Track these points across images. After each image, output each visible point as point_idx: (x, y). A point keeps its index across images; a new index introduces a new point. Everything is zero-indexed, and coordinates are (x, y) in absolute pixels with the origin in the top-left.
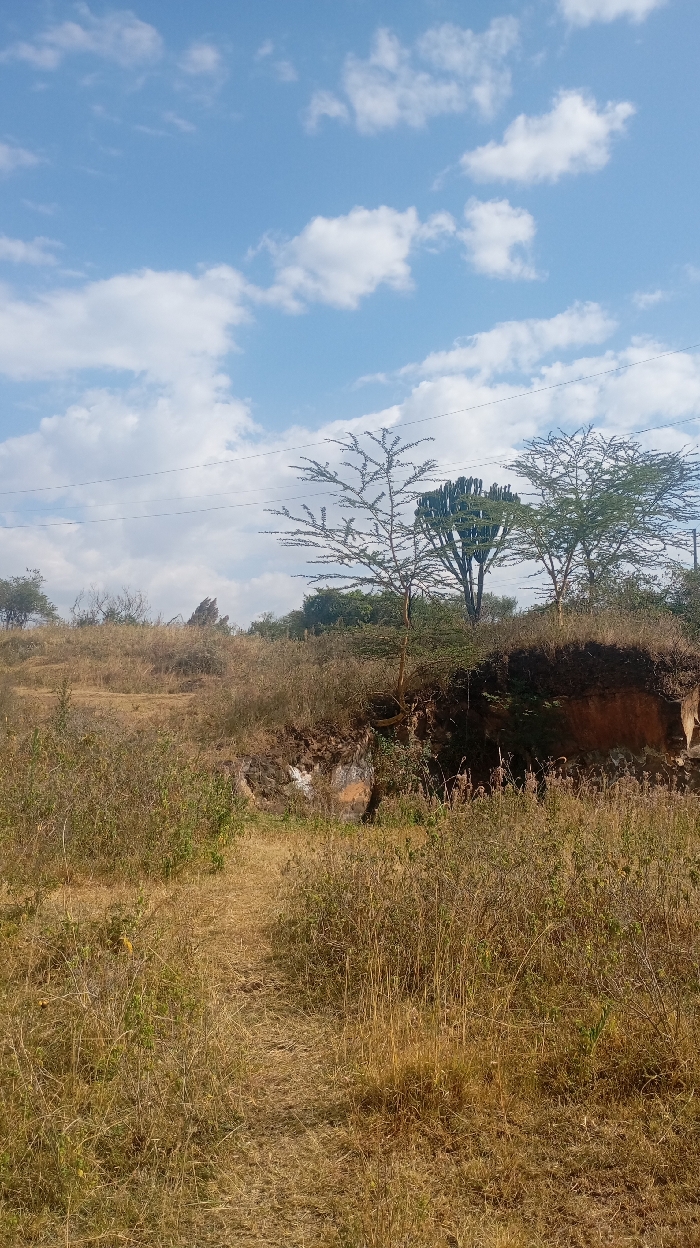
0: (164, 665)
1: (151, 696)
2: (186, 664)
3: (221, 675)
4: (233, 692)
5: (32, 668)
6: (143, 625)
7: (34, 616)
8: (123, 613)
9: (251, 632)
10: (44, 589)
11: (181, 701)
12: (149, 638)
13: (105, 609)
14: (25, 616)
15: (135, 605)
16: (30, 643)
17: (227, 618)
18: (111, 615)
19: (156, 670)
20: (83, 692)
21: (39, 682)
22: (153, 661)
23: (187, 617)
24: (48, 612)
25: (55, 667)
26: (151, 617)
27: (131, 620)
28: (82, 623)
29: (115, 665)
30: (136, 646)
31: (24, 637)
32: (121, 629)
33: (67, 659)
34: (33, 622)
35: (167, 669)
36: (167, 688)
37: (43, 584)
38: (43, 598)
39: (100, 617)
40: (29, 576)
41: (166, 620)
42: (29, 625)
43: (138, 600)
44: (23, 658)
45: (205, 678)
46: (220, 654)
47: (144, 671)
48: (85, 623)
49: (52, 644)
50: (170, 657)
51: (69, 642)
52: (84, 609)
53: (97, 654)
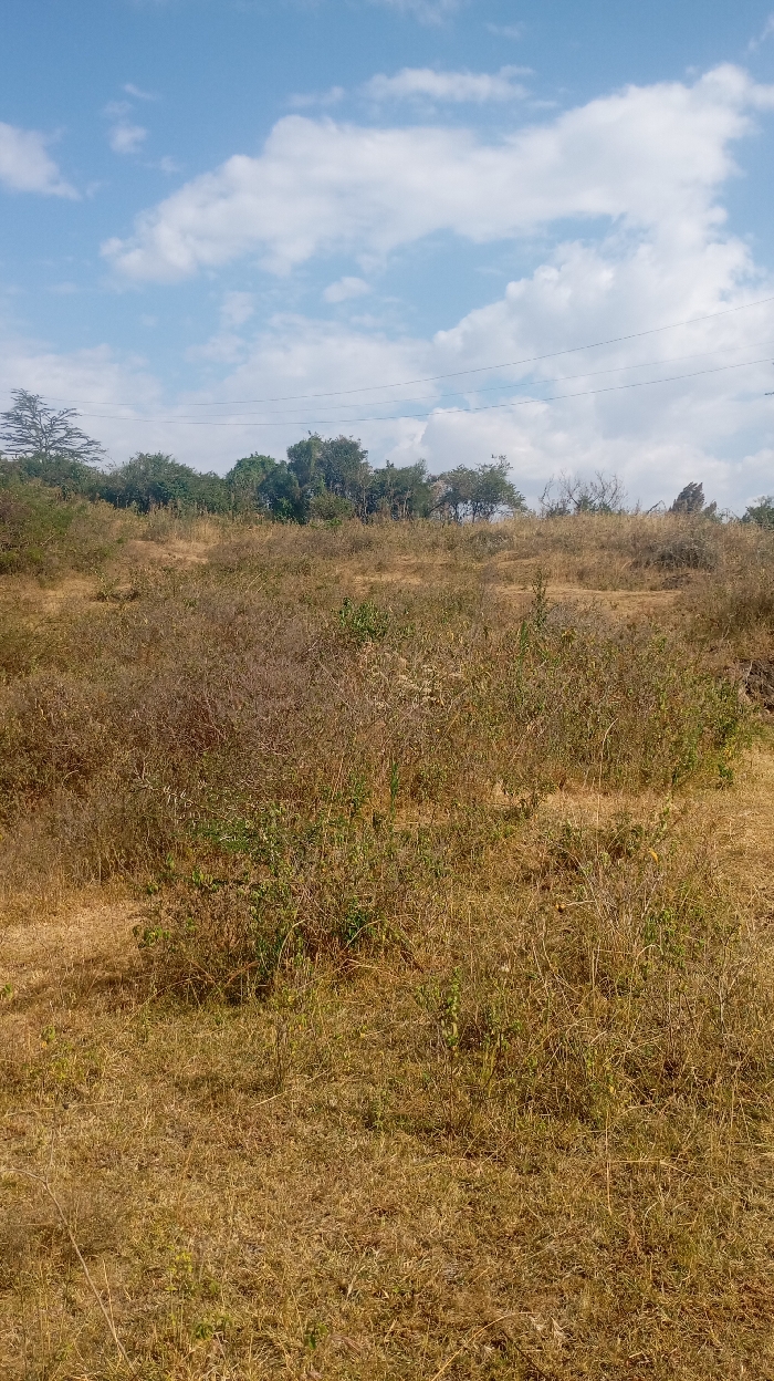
0: (644, 558)
1: (631, 593)
2: (670, 557)
3: (711, 569)
4: (729, 588)
5: (502, 563)
6: (620, 513)
7: (503, 508)
8: (597, 502)
9: (745, 520)
10: (510, 478)
11: (667, 598)
12: (627, 528)
13: (576, 497)
14: (492, 508)
15: (610, 492)
16: (499, 535)
17: (713, 506)
18: (583, 504)
19: (636, 564)
20: (555, 589)
21: (510, 580)
22: (633, 554)
23: (670, 504)
24: (515, 503)
25: (526, 562)
26: (628, 504)
27: (605, 509)
28: (552, 514)
29: (590, 560)
30: (613, 538)
31: (493, 530)
32: (596, 519)
33: (537, 554)
34: (500, 516)
35: (648, 563)
36: (647, 585)
37: (510, 472)
38: (511, 487)
39: (571, 507)
40: (496, 463)
41: (645, 508)
42: (496, 518)
43: (613, 487)
44: (492, 553)
45: (692, 572)
46: (710, 546)
47: (622, 565)
48: (556, 513)
49: (520, 537)
50: (651, 549)
51: (539, 534)
52: (554, 499)
53: (568, 546)
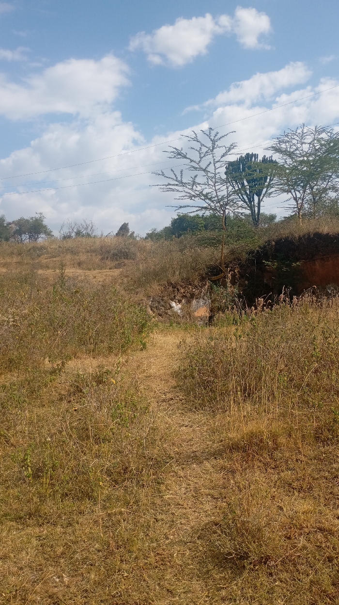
0: (106, 256)
1: (101, 271)
2: (117, 255)
3: (133, 259)
4: (141, 267)
5: (43, 260)
6: (94, 237)
7: (43, 236)
8: (84, 232)
9: (146, 238)
10: (45, 222)
11: (116, 272)
12: (98, 243)
13: (75, 230)
14: (38, 236)
15: (90, 228)
16: (41, 248)
17: (134, 232)
18: (78, 233)
19: (102, 259)
20: (68, 271)
21: (48, 267)
22: (101, 254)
23: (116, 231)
24: (48, 233)
25: (54, 259)
26: (98, 233)
27: (88, 235)
28: (65, 238)
29: (83, 257)
30: (92, 248)
31: (39, 246)
32: (84, 239)
33: (59, 256)
34: (42, 239)
35: (107, 258)
36: (108, 267)
37: (44, 219)
38: (45, 227)
39: (73, 235)
40: (38, 216)
41: (105, 234)
42: (40, 240)
43: (91, 225)
44: (39, 256)
45: (126, 261)
46: (133, 249)
47: (97, 259)
48: (66, 237)
49: (52, 249)
50: (108, 252)
51: (60, 247)
52: (66, 231)
53: (73, 252)
